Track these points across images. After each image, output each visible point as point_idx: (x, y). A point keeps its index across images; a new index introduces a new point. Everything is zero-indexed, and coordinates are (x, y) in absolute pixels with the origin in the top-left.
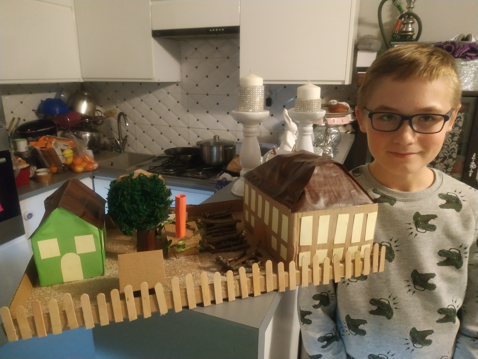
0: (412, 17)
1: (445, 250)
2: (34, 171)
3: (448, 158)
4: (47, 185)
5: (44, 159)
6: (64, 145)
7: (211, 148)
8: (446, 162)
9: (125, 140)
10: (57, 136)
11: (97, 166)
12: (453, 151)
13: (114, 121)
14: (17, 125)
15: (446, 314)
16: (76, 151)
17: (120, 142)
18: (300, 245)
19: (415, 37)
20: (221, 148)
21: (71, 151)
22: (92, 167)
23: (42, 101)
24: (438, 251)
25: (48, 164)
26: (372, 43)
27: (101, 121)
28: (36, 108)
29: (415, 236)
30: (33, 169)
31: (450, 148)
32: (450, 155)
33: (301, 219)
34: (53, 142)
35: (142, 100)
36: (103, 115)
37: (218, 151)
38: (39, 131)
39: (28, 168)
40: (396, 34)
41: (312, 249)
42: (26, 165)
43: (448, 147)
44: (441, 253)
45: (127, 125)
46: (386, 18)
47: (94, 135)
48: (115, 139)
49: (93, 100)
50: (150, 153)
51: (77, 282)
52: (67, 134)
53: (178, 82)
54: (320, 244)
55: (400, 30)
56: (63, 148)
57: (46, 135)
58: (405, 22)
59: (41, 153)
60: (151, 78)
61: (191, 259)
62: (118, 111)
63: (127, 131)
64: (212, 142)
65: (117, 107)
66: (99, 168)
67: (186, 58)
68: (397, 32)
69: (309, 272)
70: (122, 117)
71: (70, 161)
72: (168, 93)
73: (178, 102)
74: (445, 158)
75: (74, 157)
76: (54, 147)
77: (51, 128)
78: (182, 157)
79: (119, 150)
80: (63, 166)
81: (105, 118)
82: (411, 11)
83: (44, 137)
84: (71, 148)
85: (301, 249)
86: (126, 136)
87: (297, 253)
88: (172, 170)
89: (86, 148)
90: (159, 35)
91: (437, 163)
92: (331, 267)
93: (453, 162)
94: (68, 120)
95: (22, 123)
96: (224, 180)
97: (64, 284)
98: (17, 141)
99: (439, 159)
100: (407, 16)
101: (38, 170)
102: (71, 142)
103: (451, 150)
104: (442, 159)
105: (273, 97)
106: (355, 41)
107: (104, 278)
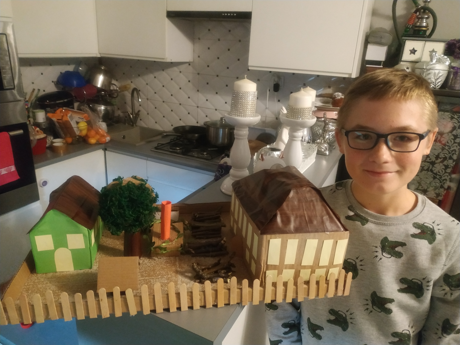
0: (427, 11)
1: (407, 279)
2: (51, 140)
3: (448, 159)
4: (62, 154)
5: (60, 130)
6: (79, 118)
7: (217, 129)
8: (445, 163)
9: (137, 115)
10: (73, 108)
11: (109, 139)
12: (454, 152)
13: (128, 95)
14: (37, 95)
15: (400, 338)
16: (90, 124)
17: (133, 116)
18: (268, 264)
19: (428, 33)
20: (227, 130)
21: (86, 124)
22: (104, 140)
23: (61, 73)
24: (401, 278)
25: (63, 135)
26: (383, 37)
27: (116, 94)
28: (55, 80)
29: (379, 260)
30: (49, 139)
31: (451, 149)
32: (450, 156)
33: (269, 241)
34: (69, 115)
35: (155, 77)
36: (118, 89)
37: (224, 133)
38: (58, 102)
39: (45, 138)
40: (409, 28)
41: (279, 268)
42: (43, 136)
43: (450, 148)
44: (403, 281)
45: (140, 100)
46: (400, 11)
47: (109, 108)
48: (129, 113)
49: (110, 74)
50: (160, 129)
51: (68, 273)
52: (82, 107)
53: (190, 62)
54: (287, 265)
55: (414, 24)
56: (78, 121)
57: (62, 107)
58: (420, 16)
59: (57, 124)
60: (163, 58)
61: (171, 261)
62: (133, 86)
63: (140, 105)
64: (219, 123)
65: (132, 82)
66: (111, 141)
67: (199, 39)
68: (411, 26)
69: (272, 290)
70: (135, 93)
71: (84, 133)
72: (180, 72)
73: (189, 81)
74: (445, 159)
75: (89, 130)
76: (69, 120)
77: (69, 99)
78: (190, 136)
79: (131, 124)
80: (77, 137)
81: (120, 92)
82: (427, 6)
83: (61, 109)
84: (86, 121)
85: (268, 267)
86: (139, 111)
87: (265, 271)
88: (179, 149)
89: (101, 120)
90: (173, 15)
91: (437, 163)
92: (295, 287)
93: (453, 164)
94: (85, 92)
95: (42, 93)
96: (225, 165)
97: (57, 274)
98: (36, 112)
99: (439, 159)
100: (422, 10)
101: (55, 140)
102: (86, 115)
103: (452, 151)
104: (442, 159)
105: (281, 84)
106: (367, 33)
107: (91, 271)
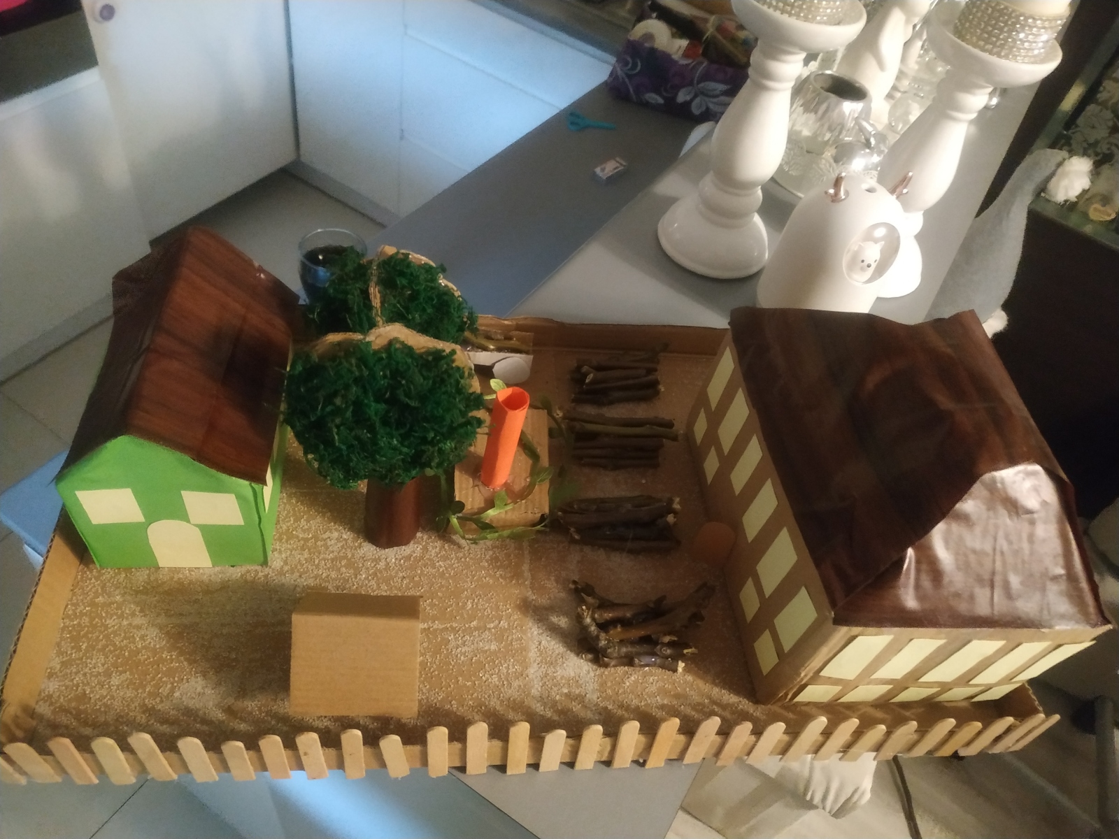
33: (853, 638)
41: (850, 684)
51: (194, 576)
54: (877, 678)
61: (508, 556)
85: (818, 679)
87: (804, 682)
96: (646, 45)
97: (161, 576)
107: (266, 576)
